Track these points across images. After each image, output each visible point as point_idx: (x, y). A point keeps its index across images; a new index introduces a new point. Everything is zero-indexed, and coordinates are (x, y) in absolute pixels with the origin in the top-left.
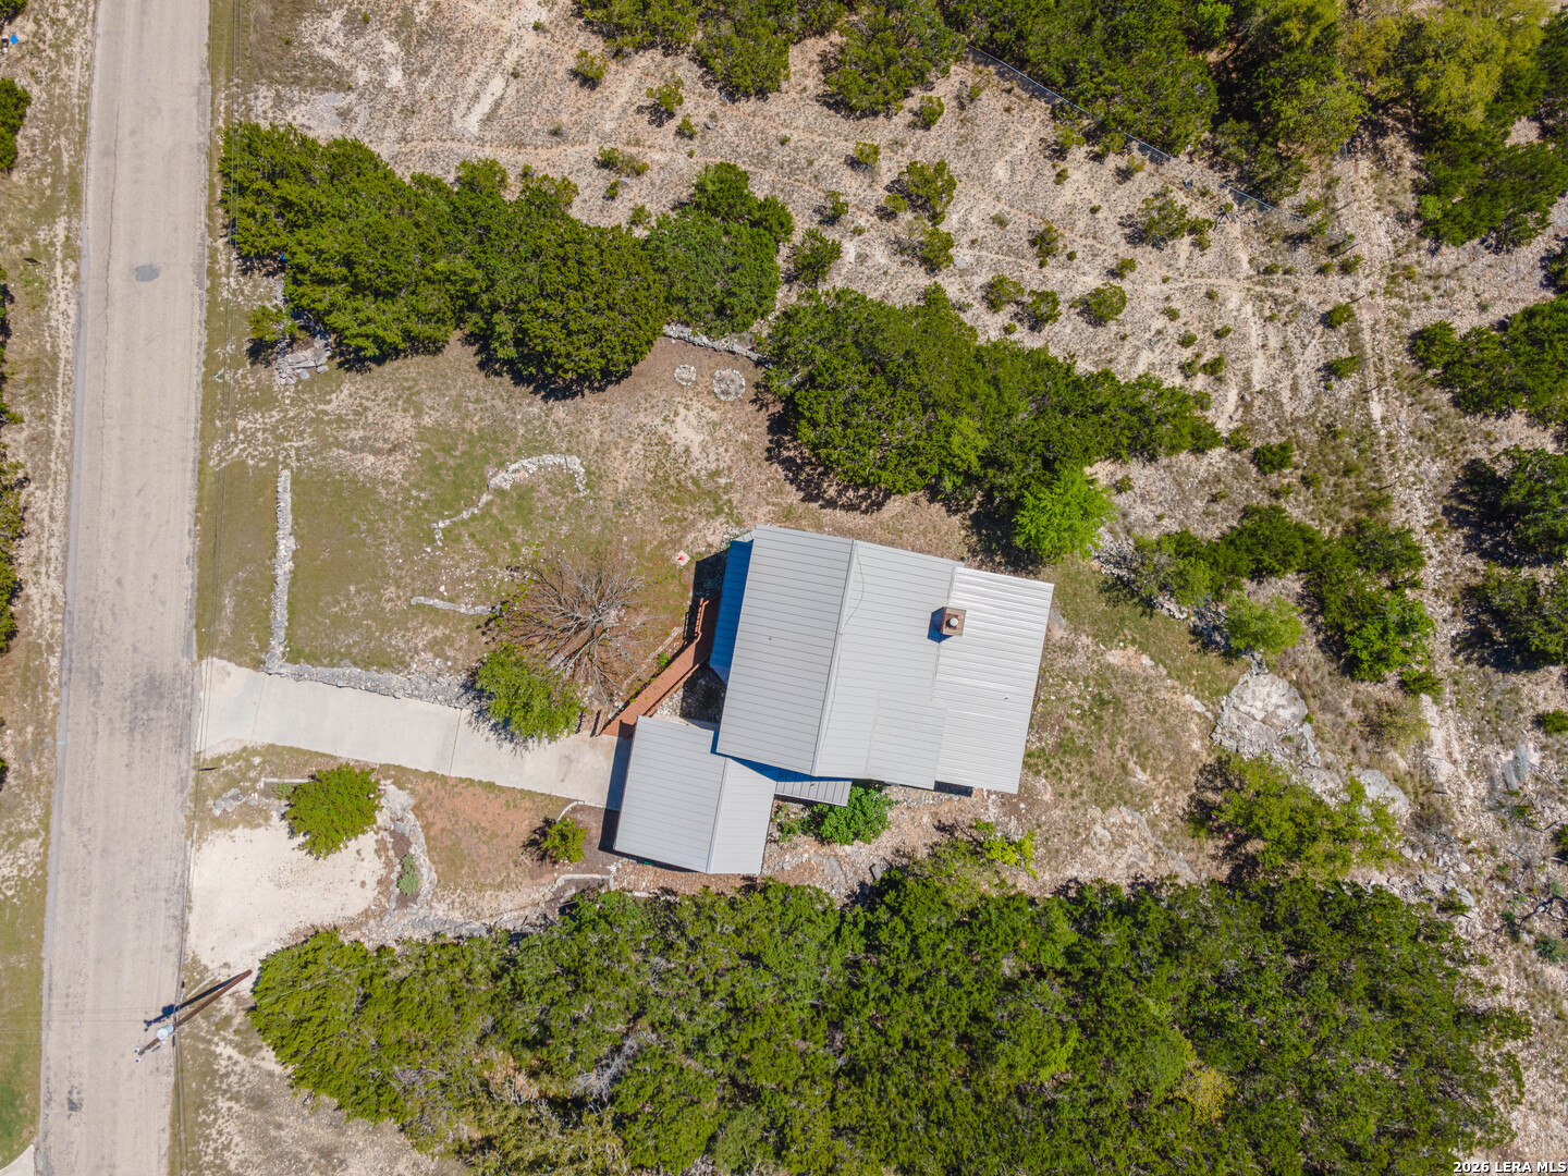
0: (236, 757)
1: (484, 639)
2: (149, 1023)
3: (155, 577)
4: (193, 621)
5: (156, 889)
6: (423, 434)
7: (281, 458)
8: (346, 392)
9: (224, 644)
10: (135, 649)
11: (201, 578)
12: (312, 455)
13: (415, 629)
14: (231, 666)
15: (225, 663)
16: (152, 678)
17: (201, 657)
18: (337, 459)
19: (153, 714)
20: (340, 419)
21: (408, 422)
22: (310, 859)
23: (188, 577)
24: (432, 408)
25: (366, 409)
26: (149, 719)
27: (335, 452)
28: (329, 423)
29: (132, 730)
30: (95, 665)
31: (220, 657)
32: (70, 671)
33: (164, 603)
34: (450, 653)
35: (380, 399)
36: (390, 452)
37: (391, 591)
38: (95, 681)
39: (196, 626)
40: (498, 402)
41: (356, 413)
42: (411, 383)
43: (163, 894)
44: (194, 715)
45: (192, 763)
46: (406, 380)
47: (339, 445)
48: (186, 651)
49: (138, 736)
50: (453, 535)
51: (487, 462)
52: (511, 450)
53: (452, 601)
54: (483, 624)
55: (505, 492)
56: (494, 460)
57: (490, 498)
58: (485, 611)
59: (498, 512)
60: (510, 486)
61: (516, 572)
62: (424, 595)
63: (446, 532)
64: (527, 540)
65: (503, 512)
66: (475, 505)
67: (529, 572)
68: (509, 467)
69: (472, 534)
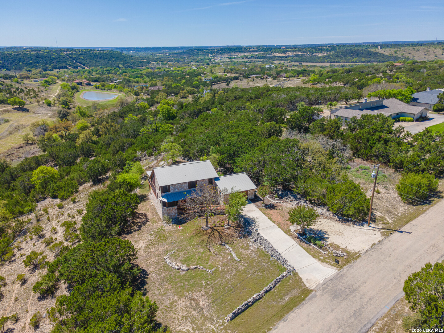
0: (327, 262)
1: (235, 242)
2: (410, 233)
3: (303, 326)
4: (304, 302)
5: (381, 253)
6: (181, 296)
7: (222, 327)
8: (180, 328)
9: (300, 288)
10: (332, 310)
11: (288, 312)
12: (213, 320)
13: (246, 255)
14: (304, 280)
15: (305, 283)
16: (334, 298)
17: (312, 291)
18: (208, 312)
19: (343, 289)
20: (192, 322)
21: (179, 303)
22: (328, 232)
23: (291, 316)
24: (170, 300)
25: (183, 317)
26: (346, 288)
27: (206, 314)
28: (196, 324)
29: (355, 290)
30: (353, 319)
31: (305, 286)
32: (365, 326)
33: (308, 315)
34: (245, 245)
35: (175, 316)
36: (193, 300)
37: (241, 267)
38: (357, 314)
39: (304, 300)
40: (157, 284)
41: (186, 319)
42: (163, 310)
43: (381, 251)
44: (329, 279)
45: (342, 269)
46: (163, 313)
47: (203, 315)
48: (315, 296)
49: (354, 287)
50: (211, 267)
51: (180, 275)
52: (172, 273)
53: (231, 254)
54: (231, 244)
55: (188, 265)
56: (178, 274)
57: (192, 267)
58: (227, 246)
59: (195, 263)
60: (185, 265)
61: (211, 249)
62: (235, 260)
63: (211, 269)
64: (199, 252)
65: (194, 262)
66: (197, 269)
67: (208, 247)
68: (179, 269)
69: (207, 263)
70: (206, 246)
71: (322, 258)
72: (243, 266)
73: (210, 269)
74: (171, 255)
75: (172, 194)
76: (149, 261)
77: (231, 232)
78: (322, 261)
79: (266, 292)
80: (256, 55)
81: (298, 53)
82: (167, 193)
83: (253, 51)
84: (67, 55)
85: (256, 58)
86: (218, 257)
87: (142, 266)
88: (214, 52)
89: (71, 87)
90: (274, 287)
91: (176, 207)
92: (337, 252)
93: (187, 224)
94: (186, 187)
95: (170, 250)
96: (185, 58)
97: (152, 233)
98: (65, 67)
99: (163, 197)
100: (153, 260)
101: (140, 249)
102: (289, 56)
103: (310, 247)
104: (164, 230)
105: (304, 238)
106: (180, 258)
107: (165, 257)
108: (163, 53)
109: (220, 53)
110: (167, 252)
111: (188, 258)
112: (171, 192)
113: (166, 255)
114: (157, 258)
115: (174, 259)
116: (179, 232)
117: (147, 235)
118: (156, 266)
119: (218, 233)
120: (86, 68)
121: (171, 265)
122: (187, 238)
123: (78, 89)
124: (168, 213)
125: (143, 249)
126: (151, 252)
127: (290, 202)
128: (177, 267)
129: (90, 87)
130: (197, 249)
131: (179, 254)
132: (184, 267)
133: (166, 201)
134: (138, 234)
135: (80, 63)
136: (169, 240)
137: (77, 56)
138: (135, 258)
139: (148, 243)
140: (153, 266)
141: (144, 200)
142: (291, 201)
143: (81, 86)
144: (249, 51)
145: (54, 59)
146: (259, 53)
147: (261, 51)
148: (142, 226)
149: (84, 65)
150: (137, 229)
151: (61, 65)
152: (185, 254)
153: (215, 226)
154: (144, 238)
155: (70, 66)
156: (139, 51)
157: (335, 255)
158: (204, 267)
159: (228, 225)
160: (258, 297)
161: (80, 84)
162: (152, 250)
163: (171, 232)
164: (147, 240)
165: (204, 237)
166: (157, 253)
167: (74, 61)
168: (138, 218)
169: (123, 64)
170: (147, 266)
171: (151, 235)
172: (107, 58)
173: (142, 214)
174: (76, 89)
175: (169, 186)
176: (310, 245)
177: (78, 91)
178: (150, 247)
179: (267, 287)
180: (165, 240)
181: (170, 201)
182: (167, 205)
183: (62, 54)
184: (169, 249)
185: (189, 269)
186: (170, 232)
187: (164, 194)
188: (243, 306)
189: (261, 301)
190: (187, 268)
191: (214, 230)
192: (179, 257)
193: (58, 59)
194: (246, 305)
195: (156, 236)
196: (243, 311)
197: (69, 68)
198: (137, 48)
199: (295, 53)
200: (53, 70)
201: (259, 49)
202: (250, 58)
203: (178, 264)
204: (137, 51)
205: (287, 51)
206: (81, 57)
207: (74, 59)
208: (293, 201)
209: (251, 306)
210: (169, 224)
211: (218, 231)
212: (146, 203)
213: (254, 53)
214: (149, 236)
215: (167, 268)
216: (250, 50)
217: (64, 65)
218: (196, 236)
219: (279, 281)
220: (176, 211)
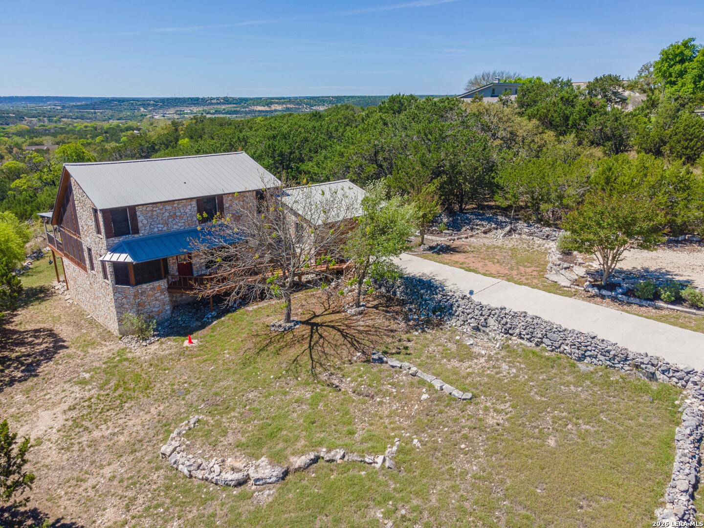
1: (410, 344)
13: (480, 375)
34: (452, 346)
37: (494, 419)
50: (377, 444)
51: (258, 510)
52: (214, 507)
53: (422, 383)
54: (403, 351)
55: (276, 458)
56: (246, 507)
57: (299, 461)
58: (393, 362)
59: (303, 442)
60: (263, 461)
61: (336, 382)
62: (455, 399)
63: (383, 453)
64: (299, 401)
65: (297, 439)
66: (321, 463)
67: (324, 377)
68: (240, 483)
69: (351, 433)
70: (315, 376)
72: (498, 412)
73: (375, 452)
74: (187, 436)
75: (144, 240)
76: (92, 481)
77: (379, 320)
80: (224, 109)
81: (289, 106)
82: (130, 237)
83: (218, 104)
85: (223, 114)
86: (381, 403)
87: (58, 513)
88: (149, 105)
91: (163, 284)
93: (213, 330)
94: (191, 215)
95: (178, 419)
96: (95, 113)
97: (87, 376)
99: (113, 250)
100: (107, 471)
101: (39, 442)
102: (276, 111)
104: (132, 361)
105: (623, 295)
106: (231, 438)
107: (166, 448)
109: (161, 107)
110: (164, 427)
111: (266, 432)
112: (143, 233)
113: (164, 440)
114: (127, 459)
115: (207, 448)
116: (192, 356)
117: (67, 386)
118: (130, 494)
119: (335, 332)
121: (199, 474)
122: (232, 366)
124: (139, 305)
125: (54, 437)
126: (93, 443)
128: (230, 476)
130: (285, 394)
131: (218, 424)
132: (265, 469)
133: (129, 259)
134: (27, 392)
136: (161, 387)
138: (17, 484)
139: (74, 414)
140: (114, 500)
141: (38, 299)
144: (211, 104)
146: (228, 106)
147: (230, 103)
148: (38, 365)
150: (20, 375)
152: (242, 418)
153: (315, 316)
154: (55, 399)
158: (349, 450)
159: (358, 306)
162: (96, 434)
163: (163, 358)
164: (70, 402)
165: (294, 352)
166: (122, 438)
168: (22, 344)
170: (86, 503)
171: (83, 383)
173: (36, 331)
175: (133, 209)
176: (657, 308)
178: (86, 423)
180: (147, 388)
181: (145, 259)
182: (132, 278)
184: (170, 414)
185: (286, 473)
186: (157, 362)
187: (116, 240)
190: (278, 471)
191: (317, 325)
192: (225, 433)
195: (107, 382)
199: (284, 106)
201: (227, 101)
202: (213, 114)
203: (229, 461)
205: (272, 103)
210: (144, 339)
211: (333, 327)
212: (44, 304)
213: (219, 107)
214: (76, 388)
215: (186, 492)
216: (213, 101)
218: (264, 354)
220: (166, 297)
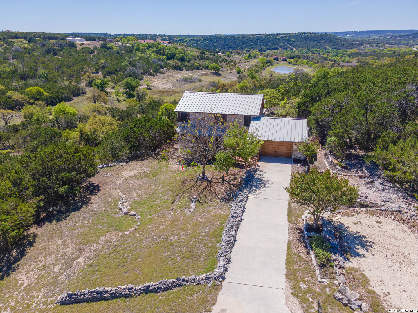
1: (209, 202)
12: (54, 290)
27: (62, 276)
28: (37, 283)
41: (42, 270)
47: (57, 276)
52: (111, 210)
54: (202, 203)
55: (131, 209)
56: (113, 215)
57: (132, 213)
58: (193, 204)
60: (129, 207)
61: (177, 201)
64: (161, 200)
66: (135, 217)
67: (178, 197)
68: (120, 209)
69: (150, 215)
71: (303, 286)
78: (296, 293)
79: (147, 290)
84: (281, 37)
89: (267, 61)
90: (166, 289)
92: (349, 292)
96: (409, 40)
98: (277, 49)
99: (180, 127)
103: (304, 256)
105: (310, 237)
108: (384, 36)
112: (191, 123)
116: (175, 173)
120: (294, 49)
123: (273, 63)
127: (358, 178)
128: (120, 206)
129: (285, 62)
130: (164, 196)
135: (291, 45)
137: (290, 38)
142: (361, 177)
143: (277, 61)
145: (270, 41)
149: (293, 47)
151: (274, 47)
155: (281, 47)
156: (357, 35)
157: (338, 295)
160: (127, 292)
161: (277, 59)
162: (130, 181)
163: (171, 170)
167: (286, 43)
169: (331, 46)
172: (316, 40)
174: (271, 63)
176: (308, 253)
177: (272, 65)
179: (153, 284)
183: (277, 37)
186: (168, 171)
187: (181, 123)
188: (92, 292)
189: (125, 302)
193: (273, 42)
194: (98, 292)
195: (153, 170)
196: (89, 301)
197: (280, 49)
198: (355, 32)
200: (266, 51)
203: (126, 203)
204: (355, 34)
206: (293, 40)
207: (286, 41)
208: (364, 177)
209: (106, 299)
210: (180, 163)
215: (115, 204)
217: (276, 46)
219: (181, 286)
